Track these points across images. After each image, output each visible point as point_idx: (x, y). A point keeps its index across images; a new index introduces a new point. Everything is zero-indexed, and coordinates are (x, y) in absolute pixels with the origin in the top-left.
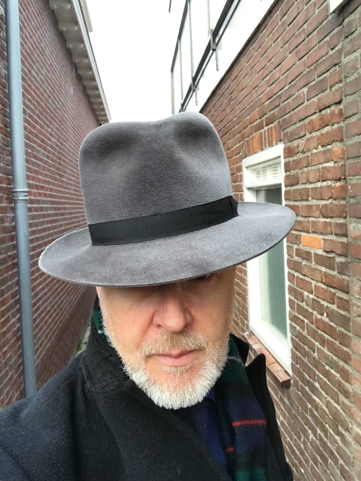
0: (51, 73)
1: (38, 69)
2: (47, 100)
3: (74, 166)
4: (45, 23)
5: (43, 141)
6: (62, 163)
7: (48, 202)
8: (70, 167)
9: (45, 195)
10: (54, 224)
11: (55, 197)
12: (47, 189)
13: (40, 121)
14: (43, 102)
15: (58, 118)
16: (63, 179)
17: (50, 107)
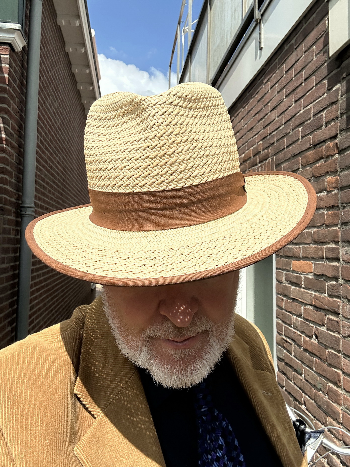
14: (54, 132)
15: (65, 149)
17: (59, 138)
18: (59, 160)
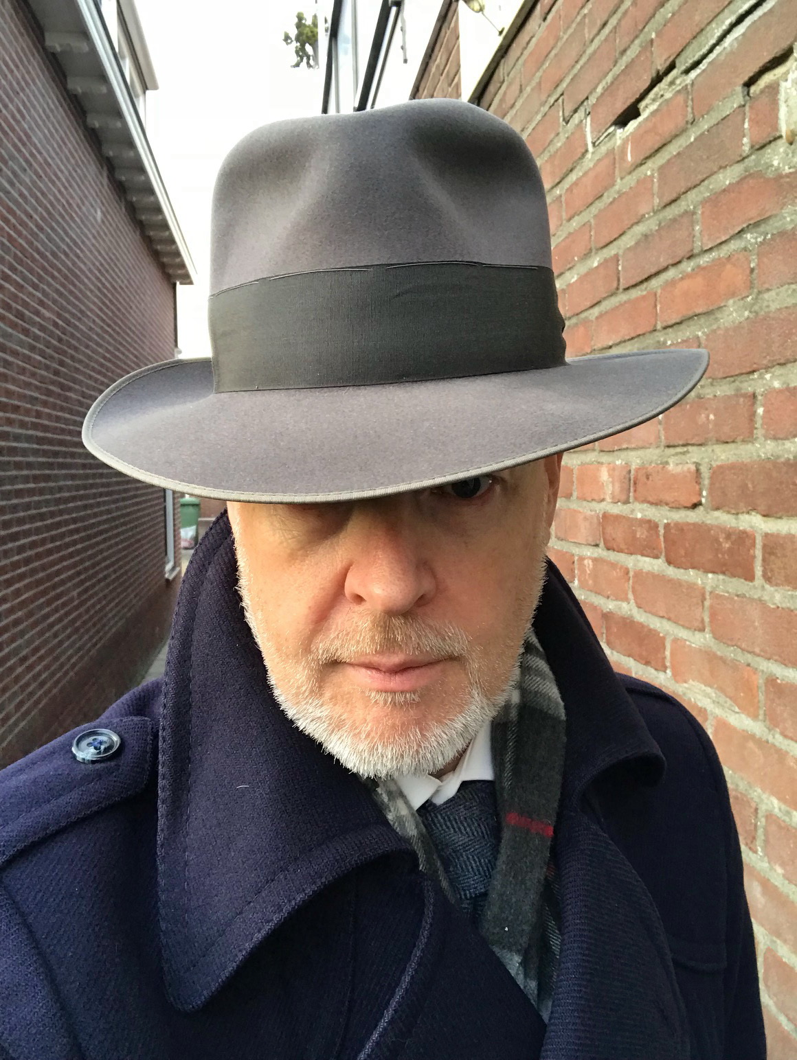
0: (46, 180)
1: (14, 173)
2: (33, 234)
3: (99, 368)
4: (33, 81)
5: (20, 316)
6: (68, 361)
7: (29, 439)
8: (88, 372)
9: (23, 425)
10: (43, 485)
11: (46, 429)
12: (27, 412)
13: (14, 276)
14: (26, 239)
15: (59, 271)
16: (68, 394)
17: (42, 249)
18: (43, 298)
